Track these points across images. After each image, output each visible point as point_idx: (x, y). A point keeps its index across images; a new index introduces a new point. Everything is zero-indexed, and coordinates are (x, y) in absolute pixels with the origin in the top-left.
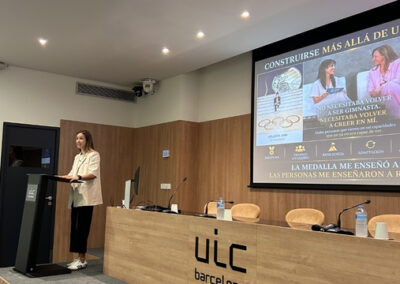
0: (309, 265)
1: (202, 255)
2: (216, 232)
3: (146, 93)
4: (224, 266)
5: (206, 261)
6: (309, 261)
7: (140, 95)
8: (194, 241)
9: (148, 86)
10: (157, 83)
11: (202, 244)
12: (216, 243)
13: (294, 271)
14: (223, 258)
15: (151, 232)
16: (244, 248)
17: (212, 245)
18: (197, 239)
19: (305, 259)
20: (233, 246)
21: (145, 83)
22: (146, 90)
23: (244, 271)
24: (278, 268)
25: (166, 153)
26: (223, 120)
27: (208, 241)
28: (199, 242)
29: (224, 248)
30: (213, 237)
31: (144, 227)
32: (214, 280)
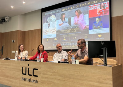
0: (56, 73)
1: (24, 73)
2: (29, 65)
3: (6, 21)
4: (31, 75)
5: (25, 74)
6: (56, 72)
7: (4, 22)
8: (22, 68)
9: (7, 19)
10: (10, 18)
12: (28, 68)
13: (52, 75)
14: (31, 73)
15: (7, 67)
16: (37, 69)
18: (23, 68)
19: (55, 71)
20: (34, 69)
21: (6, 18)
22: (6, 20)
23: (37, 76)
24: (47, 75)
27: (26, 68)
28: (23, 69)
29: (31, 70)
30: (27, 67)
31: (5, 65)
32: (28, 80)
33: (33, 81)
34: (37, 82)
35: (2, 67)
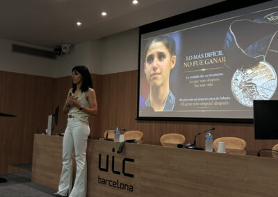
0: (176, 170)
1: (103, 166)
2: (113, 150)
3: (64, 53)
4: (118, 173)
5: (106, 170)
6: (176, 168)
7: (60, 54)
8: (98, 157)
9: (65, 48)
10: (72, 46)
11: (104, 158)
12: (113, 157)
13: (166, 175)
16: (132, 160)
17: (110, 159)
18: (100, 155)
19: (173, 167)
20: (126, 159)
21: (63, 46)
22: (64, 51)
23: (132, 176)
24: (155, 173)
26: (118, 73)
27: (108, 157)
29: (119, 160)
30: (111, 154)
32: (111, 183)
33: (124, 186)
34: (131, 189)
35: (56, 152)
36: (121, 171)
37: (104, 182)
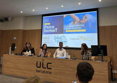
2: (43, 60)
8: (36, 63)
21: (9, 18)
23: (51, 69)
25: (15, 38)
28: (38, 63)
32: (42, 72)
33: (47, 72)
34: (51, 73)
35: (15, 61)
36: (46, 67)
37: (39, 71)
